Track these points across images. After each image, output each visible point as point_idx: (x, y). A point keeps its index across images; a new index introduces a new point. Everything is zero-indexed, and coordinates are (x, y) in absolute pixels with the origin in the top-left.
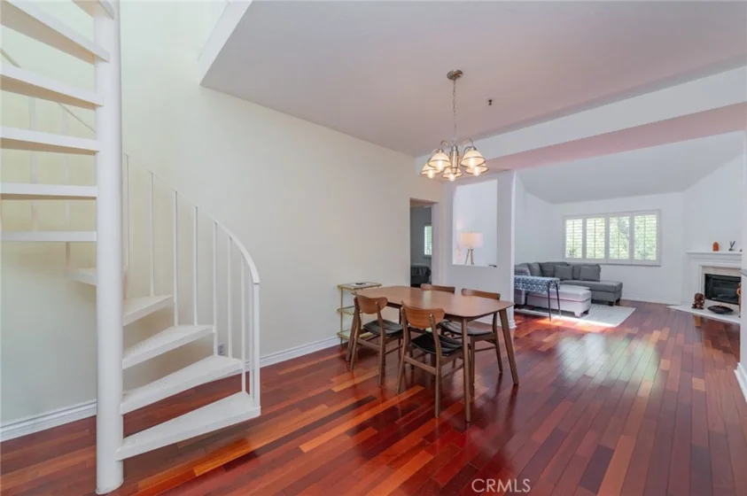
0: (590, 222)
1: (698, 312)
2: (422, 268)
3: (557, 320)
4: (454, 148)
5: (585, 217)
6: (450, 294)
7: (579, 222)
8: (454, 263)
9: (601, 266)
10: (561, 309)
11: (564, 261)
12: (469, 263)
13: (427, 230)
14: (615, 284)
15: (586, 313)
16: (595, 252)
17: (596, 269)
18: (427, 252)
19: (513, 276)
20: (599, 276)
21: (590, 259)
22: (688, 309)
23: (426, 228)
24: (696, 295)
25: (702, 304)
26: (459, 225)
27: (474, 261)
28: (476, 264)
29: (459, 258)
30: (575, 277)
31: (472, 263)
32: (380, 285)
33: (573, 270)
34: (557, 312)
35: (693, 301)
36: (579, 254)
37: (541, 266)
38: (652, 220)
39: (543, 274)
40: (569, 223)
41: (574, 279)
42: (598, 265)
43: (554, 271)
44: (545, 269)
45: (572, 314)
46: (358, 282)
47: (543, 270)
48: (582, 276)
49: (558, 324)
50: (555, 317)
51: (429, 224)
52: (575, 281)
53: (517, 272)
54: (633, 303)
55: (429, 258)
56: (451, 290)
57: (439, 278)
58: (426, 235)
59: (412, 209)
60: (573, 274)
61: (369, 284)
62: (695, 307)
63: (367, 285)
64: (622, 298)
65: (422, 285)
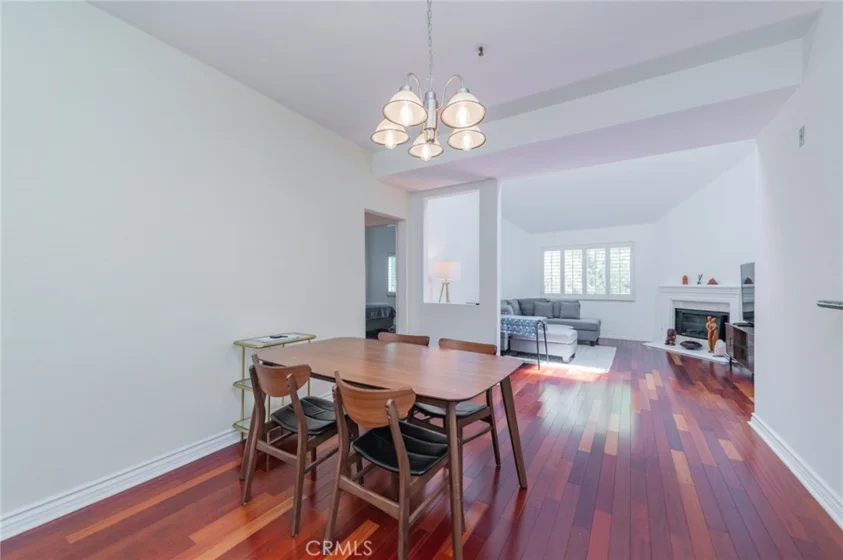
0: (568, 253)
1: (670, 348)
2: (385, 308)
3: (547, 368)
4: (431, 95)
5: (562, 248)
6: (423, 348)
7: (556, 254)
8: (426, 300)
9: (581, 302)
10: (549, 354)
11: (543, 297)
12: (444, 301)
13: (391, 261)
14: (595, 322)
15: (573, 356)
16: (573, 287)
17: (576, 305)
18: (391, 288)
19: (499, 317)
20: (579, 313)
21: (569, 295)
22: (661, 345)
23: (390, 259)
24: (669, 331)
25: (673, 340)
26: (431, 252)
27: (451, 298)
28: (453, 301)
29: (432, 295)
30: (556, 314)
31: (448, 300)
32: (314, 337)
33: (553, 307)
34: (544, 357)
35: (665, 337)
36: (557, 290)
37: (520, 303)
38: (626, 253)
39: (523, 312)
40: (547, 255)
41: (554, 317)
42: (577, 301)
43: (534, 309)
44: (524, 306)
45: (559, 359)
46: (276, 334)
47: (524, 308)
48: (563, 313)
49: (549, 373)
50: (543, 364)
51: (393, 254)
52: (555, 320)
53: (504, 311)
54: (611, 342)
55: (393, 296)
56: (424, 341)
57: (406, 325)
58: (390, 268)
59: (369, 230)
60: (553, 312)
61: (294, 336)
62: (668, 343)
63: (291, 337)
64: (601, 336)
65: (381, 335)
